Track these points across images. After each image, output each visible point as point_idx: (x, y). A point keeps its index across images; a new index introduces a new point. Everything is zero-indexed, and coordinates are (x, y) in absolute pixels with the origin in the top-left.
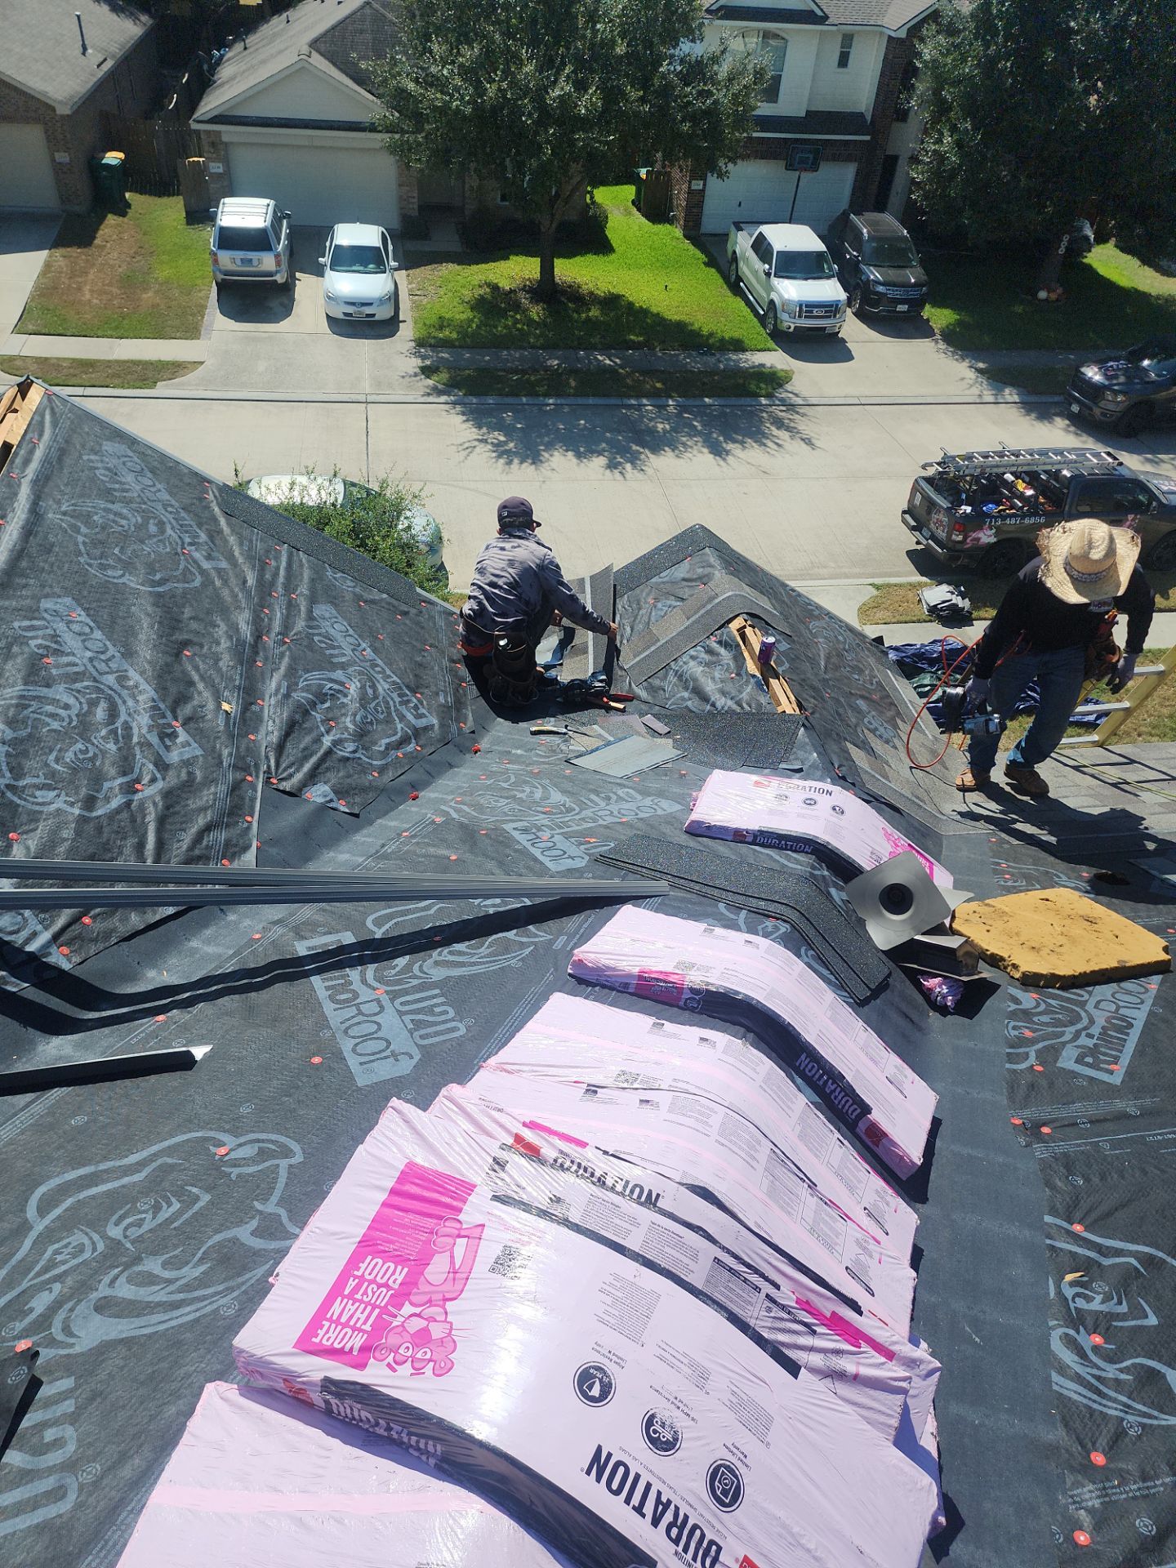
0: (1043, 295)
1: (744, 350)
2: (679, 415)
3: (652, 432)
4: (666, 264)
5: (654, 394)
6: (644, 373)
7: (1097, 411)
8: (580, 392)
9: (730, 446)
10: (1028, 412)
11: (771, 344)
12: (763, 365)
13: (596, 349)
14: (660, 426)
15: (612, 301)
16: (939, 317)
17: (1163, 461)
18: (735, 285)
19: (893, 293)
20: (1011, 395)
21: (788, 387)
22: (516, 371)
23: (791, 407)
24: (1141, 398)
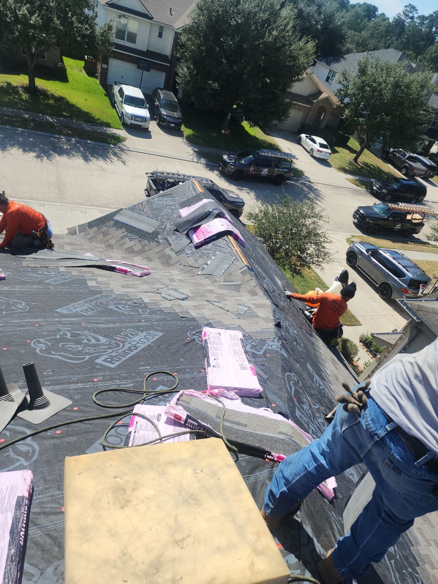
0: (223, 131)
1: (110, 127)
2: (75, 144)
3: (61, 148)
4: (89, 91)
5: (66, 135)
6: (64, 126)
7: (226, 170)
8: (34, 128)
9: (92, 158)
10: (207, 167)
11: (122, 127)
12: (116, 134)
13: (47, 115)
14: (65, 147)
15: (60, 99)
16: (187, 131)
17: (243, 189)
18: (113, 104)
19: (168, 119)
20: (203, 161)
21: (123, 143)
22: (8, 116)
23: (122, 150)
24: (239, 168)
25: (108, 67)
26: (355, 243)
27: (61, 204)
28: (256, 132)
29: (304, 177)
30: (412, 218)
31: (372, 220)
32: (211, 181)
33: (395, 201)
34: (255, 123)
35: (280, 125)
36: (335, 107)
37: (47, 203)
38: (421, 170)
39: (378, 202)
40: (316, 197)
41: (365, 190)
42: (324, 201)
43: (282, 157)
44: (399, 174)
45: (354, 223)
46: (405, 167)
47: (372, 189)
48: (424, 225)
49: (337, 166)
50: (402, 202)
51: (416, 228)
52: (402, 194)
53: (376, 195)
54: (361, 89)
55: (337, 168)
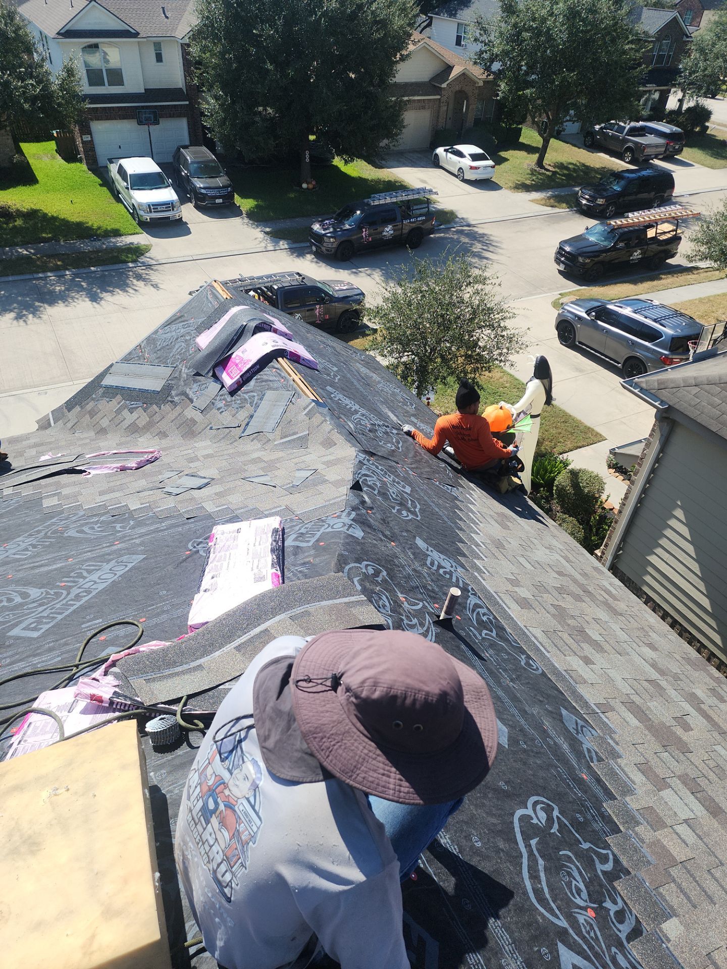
0: (305, 186)
1: (121, 235)
2: (73, 280)
3: (51, 292)
4: (75, 187)
5: (56, 269)
6: (49, 256)
7: (323, 249)
9: (104, 295)
10: (292, 253)
11: (139, 229)
12: (132, 243)
13: (17, 246)
14: (58, 288)
15: (32, 215)
16: (245, 204)
17: (360, 272)
18: (116, 195)
19: (210, 193)
20: (283, 244)
21: (147, 255)
23: (149, 266)
24: (342, 240)
25: (91, 137)
26: (566, 305)
27: (71, 383)
28: (358, 169)
29: (457, 220)
30: (656, 233)
31: (589, 257)
32: (298, 274)
33: (620, 214)
34: (351, 154)
35: (394, 146)
36: (481, 84)
37: (50, 387)
38: (657, 146)
39: (591, 223)
40: (485, 248)
41: (568, 210)
42: (500, 251)
43: (410, 197)
44: (620, 165)
45: (560, 272)
46: (629, 149)
47: (579, 204)
48: (680, 238)
49: (510, 184)
50: (632, 211)
51: (669, 247)
52: (634, 197)
53: (587, 212)
54: (515, 38)
55: (511, 188)
